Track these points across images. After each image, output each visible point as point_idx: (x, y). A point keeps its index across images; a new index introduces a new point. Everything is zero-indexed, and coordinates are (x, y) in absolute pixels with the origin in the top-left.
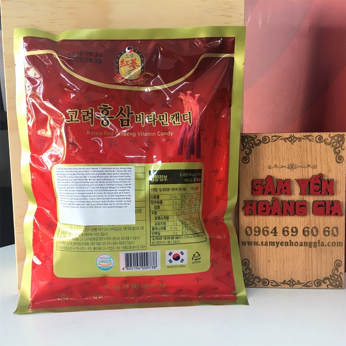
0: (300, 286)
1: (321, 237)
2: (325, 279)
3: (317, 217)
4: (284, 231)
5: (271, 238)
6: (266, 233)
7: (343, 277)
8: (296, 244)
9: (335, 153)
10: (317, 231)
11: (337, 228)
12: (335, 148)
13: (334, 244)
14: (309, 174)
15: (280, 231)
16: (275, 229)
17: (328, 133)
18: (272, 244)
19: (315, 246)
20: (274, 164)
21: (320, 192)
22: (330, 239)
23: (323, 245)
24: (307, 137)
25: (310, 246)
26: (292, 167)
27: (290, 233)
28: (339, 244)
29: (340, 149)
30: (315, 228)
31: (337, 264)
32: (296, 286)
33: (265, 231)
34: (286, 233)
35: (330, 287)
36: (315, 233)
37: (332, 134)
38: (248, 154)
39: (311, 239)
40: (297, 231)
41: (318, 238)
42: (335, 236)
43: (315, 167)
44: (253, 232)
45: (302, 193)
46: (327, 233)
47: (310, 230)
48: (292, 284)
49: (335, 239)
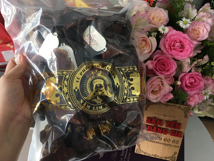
1: (171, 143)
2: (169, 157)
3: (171, 136)
8: (160, 143)
9: (185, 114)
10: (170, 141)
11: (178, 141)
12: (185, 112)
13: (175, 146)
14: (172, 119)
17: (183, 106)
19: (168, 145)
20: (158, 113)
21: (175, 127)
22: (175, 144)
23: (171, 146)
24: (174, 106)
25: (166, 145)
26: (165, 115)
28: (178, 147)
29: (187, 113)
30: (169, 139)
31: (175, 153)
37: (185, 106)
38: (147, 107)
39: (167, 143)
40: (161, 139)
42: (177, 144)
43: (175, 117)
46: (174, 142)
47: (167, 139)
48: (155, 156)
49: (177, 145)
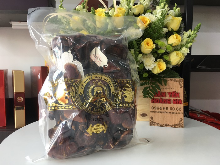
0: (169, 126)
1: (176, 111)
2: (177, 124)
3: (174, 104)
4: (164, 108)
5: (160, 110)
7: (183, 124)
8: (168, 113)
9: (180, 85)
11: (181, 108)
12: (180, 83)
13: (180, 113)
14: (172, 91)
16: (161, 107)
17: (177, 79)
18: (160, 112)
19: (174, 114)
21: (175, 96)
22: (179, 111)
23: (176, 113)
24: (171, 80)
25: (172, 113)
27: (166, 109)
28: (181, 113)
30: (174, 108)
31: (181, 120)
32: (167, 126)
33: (158, 108)
35: (179, 127)
36: (174, 109)
37: (179, 79)
39: (172, 111)
40: (168, 109)
41: (175, 111)
43: (173, 89)
44: (154, 108)
45: (170, 97)
47: (172, 108)
48: (166, 125)
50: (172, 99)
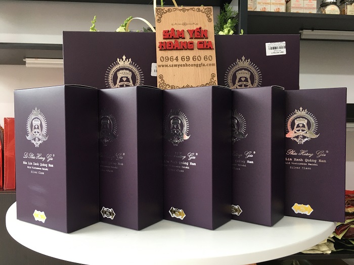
1: (203, 61)
2: (207, 84)
3: (200, 51)
5: (175, 62)
6: (172, 60)
7: (216, 83)
8: (189, 65)
9: (207, 17)
10: (201, 59)
11: (211, 56)
12: (207, 15)
13: (210, 65)
14: (194, 28)
15: (179, 58)
16: (177, 57)
17: (203, 7)
18: (176, 65)
19: (200, 66)
20: (175, 23)
21: (200, 36)
22: (208, 62)
23: (204, 65)
24: (192, 9)
25: (197, 66)
26: (184, 24)
27: (186, 59)
28: (213, 65)
29: (210, 15)
30: (200, 56)
31: (213, 76)
34: (183, 60)
37: (205, 7)
38: (160, 18)
39: (197, 62)
40: (189, 59)
41: (201, 62)
42: (210, 60)
43: (197, 24)
44: (165, 60)
45: (191, 38)
46: (206, 59)
47: (196, 58)
49: (211, 62)
50: (196, 41)
